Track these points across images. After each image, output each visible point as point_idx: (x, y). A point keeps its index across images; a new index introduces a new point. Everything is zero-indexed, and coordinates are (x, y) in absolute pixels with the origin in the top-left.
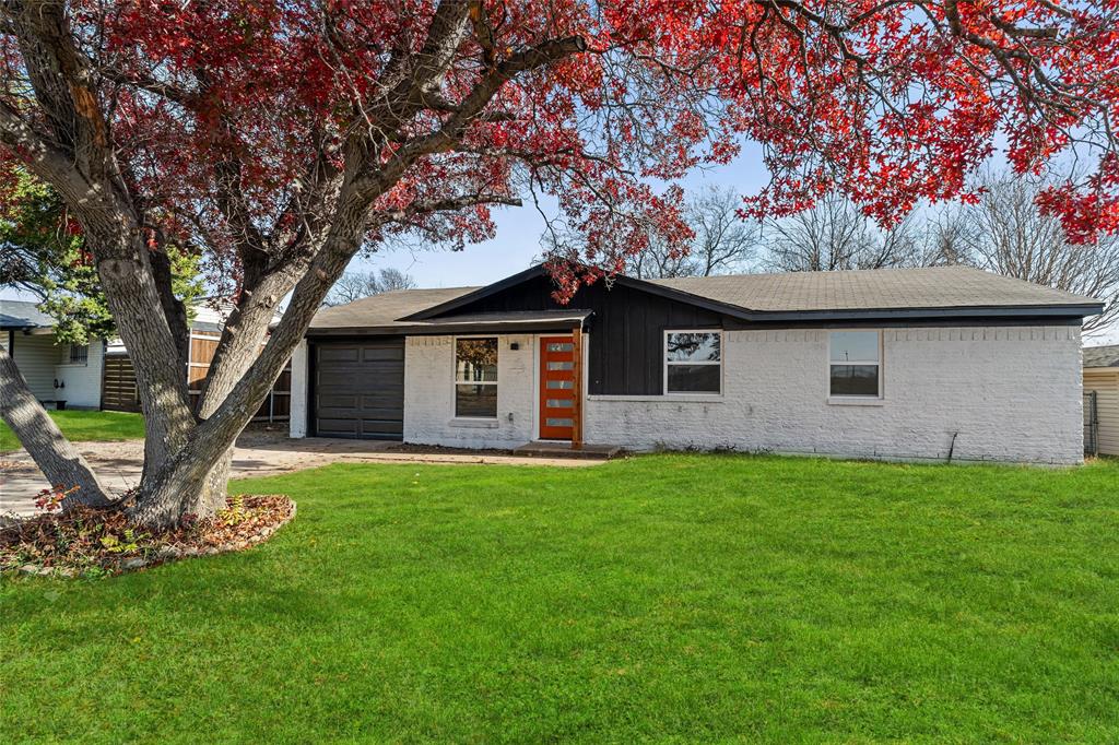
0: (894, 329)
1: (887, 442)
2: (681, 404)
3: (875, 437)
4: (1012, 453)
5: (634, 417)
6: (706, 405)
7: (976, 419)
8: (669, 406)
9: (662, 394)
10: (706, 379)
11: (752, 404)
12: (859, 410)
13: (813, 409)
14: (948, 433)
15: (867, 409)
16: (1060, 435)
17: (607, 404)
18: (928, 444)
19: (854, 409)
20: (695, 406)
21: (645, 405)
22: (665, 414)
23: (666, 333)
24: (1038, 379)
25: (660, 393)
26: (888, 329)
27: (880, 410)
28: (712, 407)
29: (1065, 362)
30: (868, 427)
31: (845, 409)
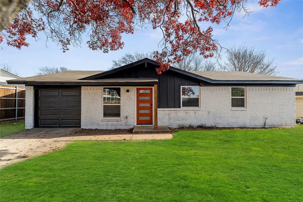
0: (249, 87)
1: (247, 121)
2: (187, 111)
3: (245, 120)
4: (279, 123)
5: (171, 116)
6: (195, 111)
7: (271, 114)
8: (183, 112)
9: (180, 108)
10: (194, 103)
11: (209, 110)
12: (240, 112)
13: (227, 112)
14: (263, 118)
15: (242, 112)
16: (290, 117)
17: (162, 111)
18: (258, 121)
19: (238, 111)
20: (192, 112)
21: (175, 112)
22: (182, 114)
23: (181, 87)
24: (285, 102)
25: (180, 107)
26: (248, 87)
27: (246, 111)
28: (197, 112)
29: (291, 97)
30: (243, 117)
31: (236, 112)
